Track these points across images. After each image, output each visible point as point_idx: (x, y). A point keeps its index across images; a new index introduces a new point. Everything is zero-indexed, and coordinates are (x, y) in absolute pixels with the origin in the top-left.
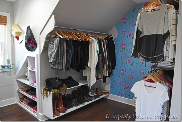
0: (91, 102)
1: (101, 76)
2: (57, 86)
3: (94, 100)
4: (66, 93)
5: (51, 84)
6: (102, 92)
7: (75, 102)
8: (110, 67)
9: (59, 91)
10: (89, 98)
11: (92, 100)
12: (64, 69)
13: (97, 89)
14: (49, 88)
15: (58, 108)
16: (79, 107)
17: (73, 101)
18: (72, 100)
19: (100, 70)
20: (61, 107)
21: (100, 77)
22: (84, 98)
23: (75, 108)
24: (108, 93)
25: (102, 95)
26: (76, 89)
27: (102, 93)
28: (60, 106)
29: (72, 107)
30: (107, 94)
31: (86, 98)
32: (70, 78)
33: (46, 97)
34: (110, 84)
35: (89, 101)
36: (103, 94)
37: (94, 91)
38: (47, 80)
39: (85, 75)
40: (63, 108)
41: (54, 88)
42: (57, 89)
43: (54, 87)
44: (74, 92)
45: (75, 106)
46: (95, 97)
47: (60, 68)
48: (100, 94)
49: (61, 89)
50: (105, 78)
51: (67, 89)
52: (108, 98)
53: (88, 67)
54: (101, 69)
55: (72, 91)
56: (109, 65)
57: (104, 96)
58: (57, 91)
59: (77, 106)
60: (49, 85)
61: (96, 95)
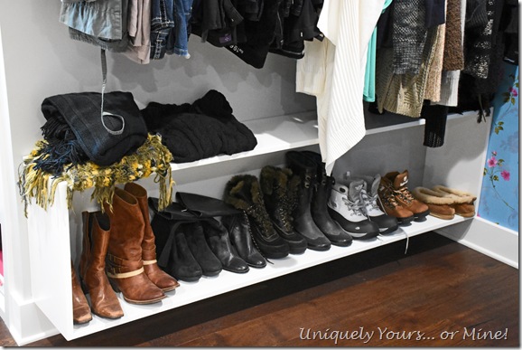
0: (336, 253)
1: (412, 100)
2: (98, 145)
3: (358, 247)
4: (163, 188)
5: (71, 131)
6: (425, 202)
7: (240, 247)
8: (485, 45)
9: (113, 176)
10: (330, 228)
11: (348, 243)
12: (138, 43)
13: (391, 179)
14: (55, 156)
15: (121, 276)
16: (255, 276)
17: (225, 238)
18: (219, 233)
19: (399, 59)
20: (142, 270)
21: (403, 107)
22: (297, 226)
23: (226, 282)
24: (463, 208)
25: (420, 217)
26: (256, 173)
27: (425, 208)
28: (135, 264)
29: (211, 272)
30: (458, 219)
31: (311, 230)
32: (214, 105)
33: (39, 206)
34: (483, 158)
35: (327, 248)
36: (427, 213)
37: (369, 190)
38: (47, 102)
39: (307, 91)
40: (153, 272)
41: (82, 159)
42: (102, 166)
43: (79, 150)
44: (239, 186)
45: (233, 267)
46: (370, 227)
47: (108, 37)
48: (404, 214)
49: (126, 168)
50: (435, 116)
51: (174, 167)
52: (463, 241)
53: (318, 35)
54: (410, 56)
55: (229, 178)
56: (473, 32)
57: (432, 223)
58: (98, 180)
59: (246, 271)
60: (61, 137)
61: (376, 213)
